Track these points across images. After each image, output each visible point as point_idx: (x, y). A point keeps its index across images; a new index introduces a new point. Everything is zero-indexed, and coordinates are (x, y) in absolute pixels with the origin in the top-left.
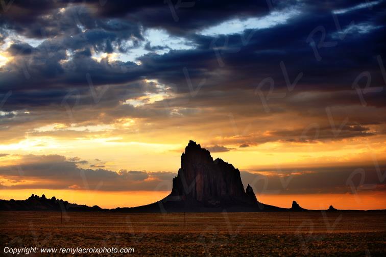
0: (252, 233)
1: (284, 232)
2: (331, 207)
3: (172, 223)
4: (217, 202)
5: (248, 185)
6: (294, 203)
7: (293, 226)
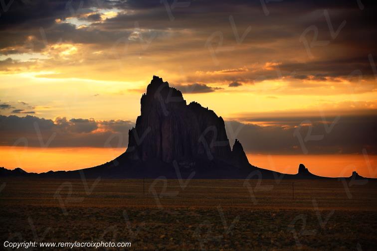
0: (236, 209)
1: (282, 208)
2: (354, 173)
3: (126, 194)
4: (192, 164)
5: (236, 140)
6: (302, 167)
7: (298, 200)
